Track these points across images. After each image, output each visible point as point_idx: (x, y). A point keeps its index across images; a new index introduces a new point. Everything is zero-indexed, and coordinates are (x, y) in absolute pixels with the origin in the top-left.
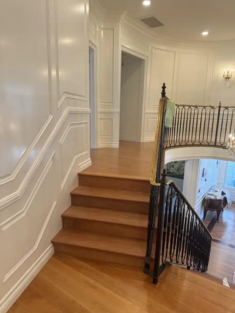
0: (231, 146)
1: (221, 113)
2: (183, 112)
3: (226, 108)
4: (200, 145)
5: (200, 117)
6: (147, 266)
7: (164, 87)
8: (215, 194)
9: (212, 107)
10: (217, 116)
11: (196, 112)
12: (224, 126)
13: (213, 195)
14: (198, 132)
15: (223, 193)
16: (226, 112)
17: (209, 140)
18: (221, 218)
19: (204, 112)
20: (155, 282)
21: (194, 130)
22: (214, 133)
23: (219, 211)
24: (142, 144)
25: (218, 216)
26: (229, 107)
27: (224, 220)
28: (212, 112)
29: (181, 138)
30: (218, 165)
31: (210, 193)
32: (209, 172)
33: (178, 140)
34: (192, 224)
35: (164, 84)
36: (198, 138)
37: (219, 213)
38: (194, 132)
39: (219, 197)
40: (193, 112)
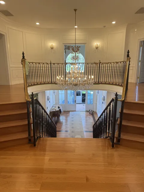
0: (58, 82)
1: (52, 66)
2: (33, 66)
3: (54, 64)
4: (44, 84)
5: (42, 69)
6: (30, 140)
7: (23, 54)
8: (55, 108)
9: (47, 64)
10: (50, 68)
11: (40, 66)
12: (54, 73)
13: (54, 109)
14: (42, 77)
15: (59, 107)
16: (54, 66)
17: (48, 81)
18: (60, 120)
19: (43, 66)
20: (35, 145)
21: (40, 76)
22: (50, 77)
23: (58, 116)
24: (10, 86)
25: (58, 119)
26: (59, 63)
27: (61, 121)
28: (47, 66)
29: (34, 81)
30: (55, 94)
31: (52, 108)
32: (51, 97)
33: (32, 82)
34: (47, 119)
35: (23, 52)
36: (43, 80)
37: (58, 118)
38: (40, 77)
39: (57, 109)
40: (38, 66)
